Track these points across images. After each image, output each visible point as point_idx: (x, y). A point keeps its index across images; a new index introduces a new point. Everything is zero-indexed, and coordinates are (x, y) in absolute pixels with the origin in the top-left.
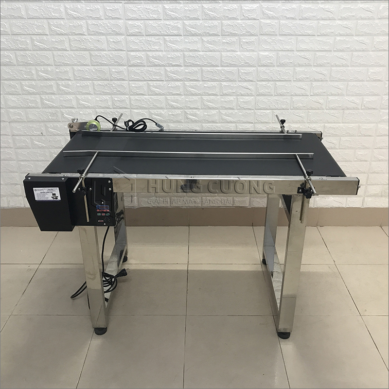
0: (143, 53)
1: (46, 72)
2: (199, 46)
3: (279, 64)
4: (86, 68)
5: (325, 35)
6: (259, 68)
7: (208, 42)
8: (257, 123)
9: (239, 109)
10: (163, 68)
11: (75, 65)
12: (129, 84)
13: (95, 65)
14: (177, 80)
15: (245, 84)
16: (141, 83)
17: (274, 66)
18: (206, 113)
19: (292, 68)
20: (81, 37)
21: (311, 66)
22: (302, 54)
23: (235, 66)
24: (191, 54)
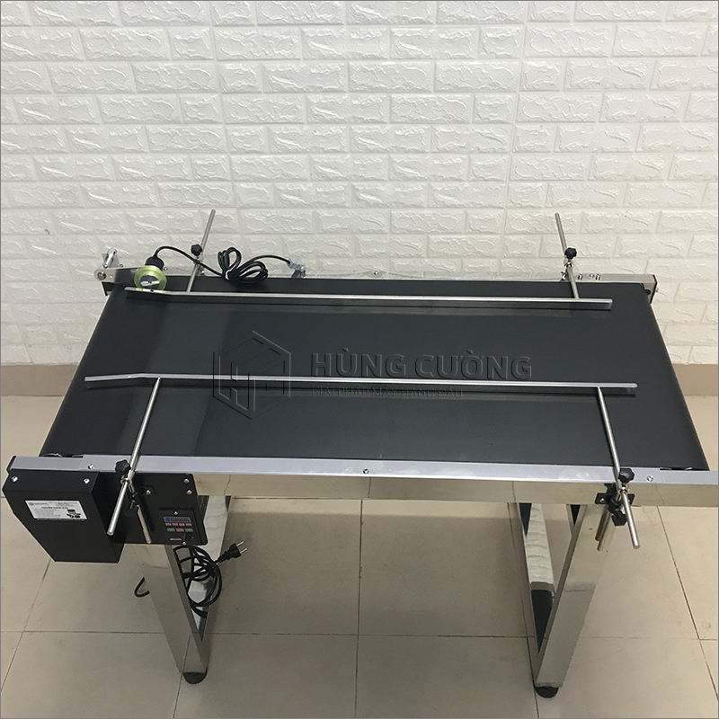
0: (255, 64)
1: (37, 107)
2: (383, 47)
3: (568, 86)
4: (126, 98)
5: (685, 20)
6: (522, 95)
7: (406, 39)
8: (511, 207)
9: (474, 181)
10: (301, 96)
11: (103, 92)
12: (226, 131)
13: (145, 92)
14: (334, 122)
15: (487, 130)
16: (252, 129)
17: (558, 91)
18: (399, 190)
19: (600, 95)
20: (107, 29)
21: (644, 89)
22: (626, 64)
23: (467, 90)
24: (364, 64)
